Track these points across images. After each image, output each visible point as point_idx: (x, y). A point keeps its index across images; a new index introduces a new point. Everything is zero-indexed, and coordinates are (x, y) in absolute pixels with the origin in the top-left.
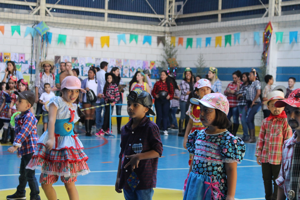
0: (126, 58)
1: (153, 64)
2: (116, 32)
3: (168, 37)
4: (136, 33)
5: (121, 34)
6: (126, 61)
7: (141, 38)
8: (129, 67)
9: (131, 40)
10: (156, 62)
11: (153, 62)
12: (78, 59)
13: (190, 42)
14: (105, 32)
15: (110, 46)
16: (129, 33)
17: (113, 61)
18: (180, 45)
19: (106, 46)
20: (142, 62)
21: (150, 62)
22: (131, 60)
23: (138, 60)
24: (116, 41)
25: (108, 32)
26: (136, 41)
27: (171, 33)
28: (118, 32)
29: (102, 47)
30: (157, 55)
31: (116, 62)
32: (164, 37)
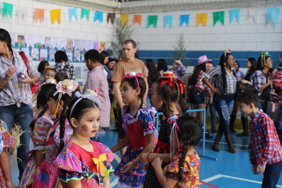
0: (77, 38)
1: (103, 46)
2: (67, 4)
3: (118, 14)
4: (87, 8)
5: (72, 8)
6: (77, 41)
7: (92, 14)
8: (81, 49)
9: (82, 16)
10: (106, 44)
11: (103, 44)
12: (25, 37)
13: (152, 20)
14: (55, 4)
15: (61, 23)
16: (80, 7)
17: (64, 41)
18: (136, 25)
19: (56, 22)
20: (93, 43)
21: (101, 43)
22: (82, 40)
23: (89, 41)
24: (67, 16)
25: (59, 5)
26: (88, 18)
27: (121, 9)
28: (69, 5)
29: (53, 23)
30: (107, 35)
31: (67, 43)
32: (114, 14)
